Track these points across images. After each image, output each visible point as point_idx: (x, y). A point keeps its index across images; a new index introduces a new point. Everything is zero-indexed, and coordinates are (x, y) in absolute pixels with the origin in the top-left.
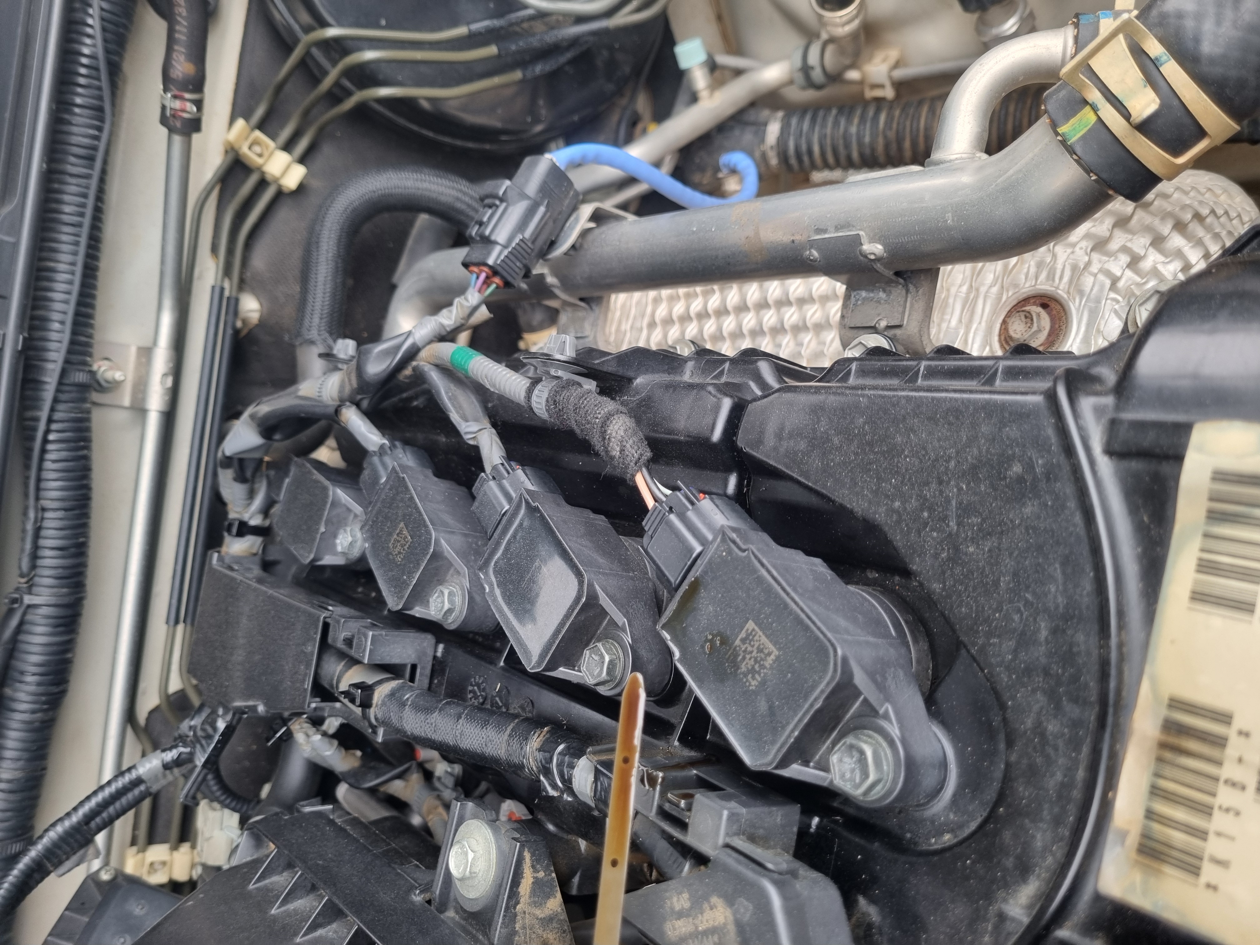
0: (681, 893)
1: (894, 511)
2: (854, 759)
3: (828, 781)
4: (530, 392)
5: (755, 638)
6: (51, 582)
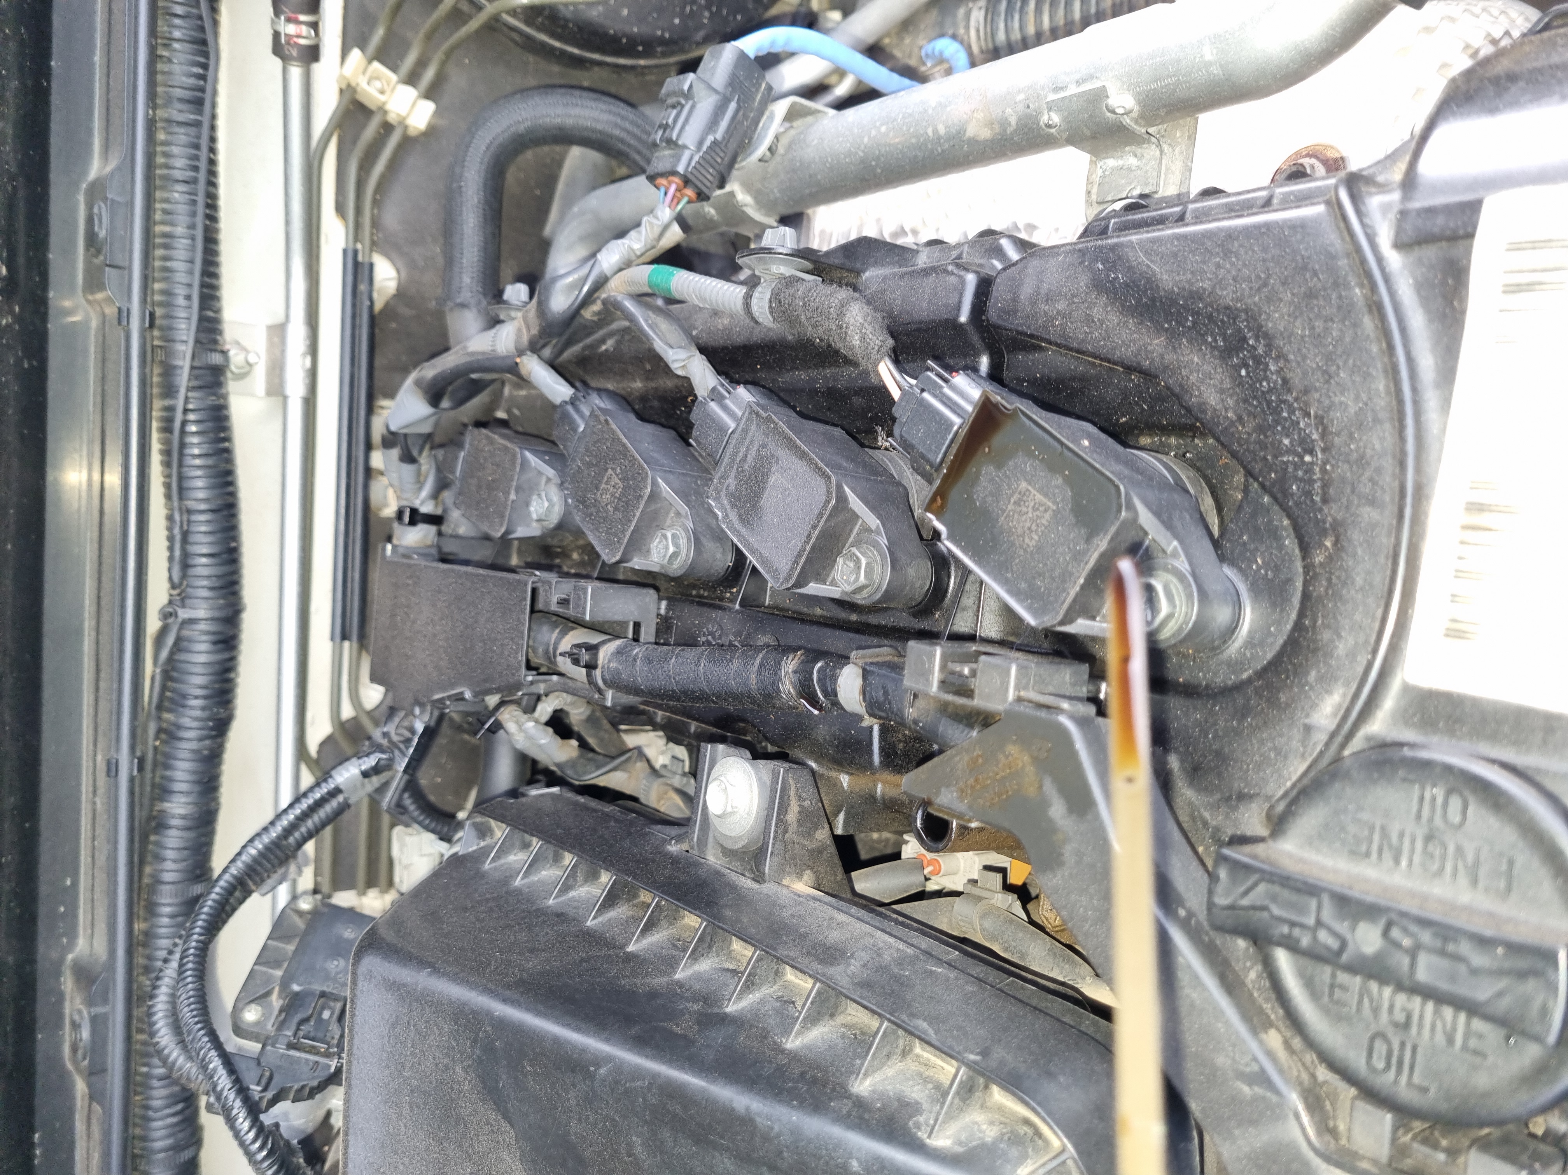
0: (972, 752)
4: (747, 298)
5: (1030, 498)
6: (205, 593)
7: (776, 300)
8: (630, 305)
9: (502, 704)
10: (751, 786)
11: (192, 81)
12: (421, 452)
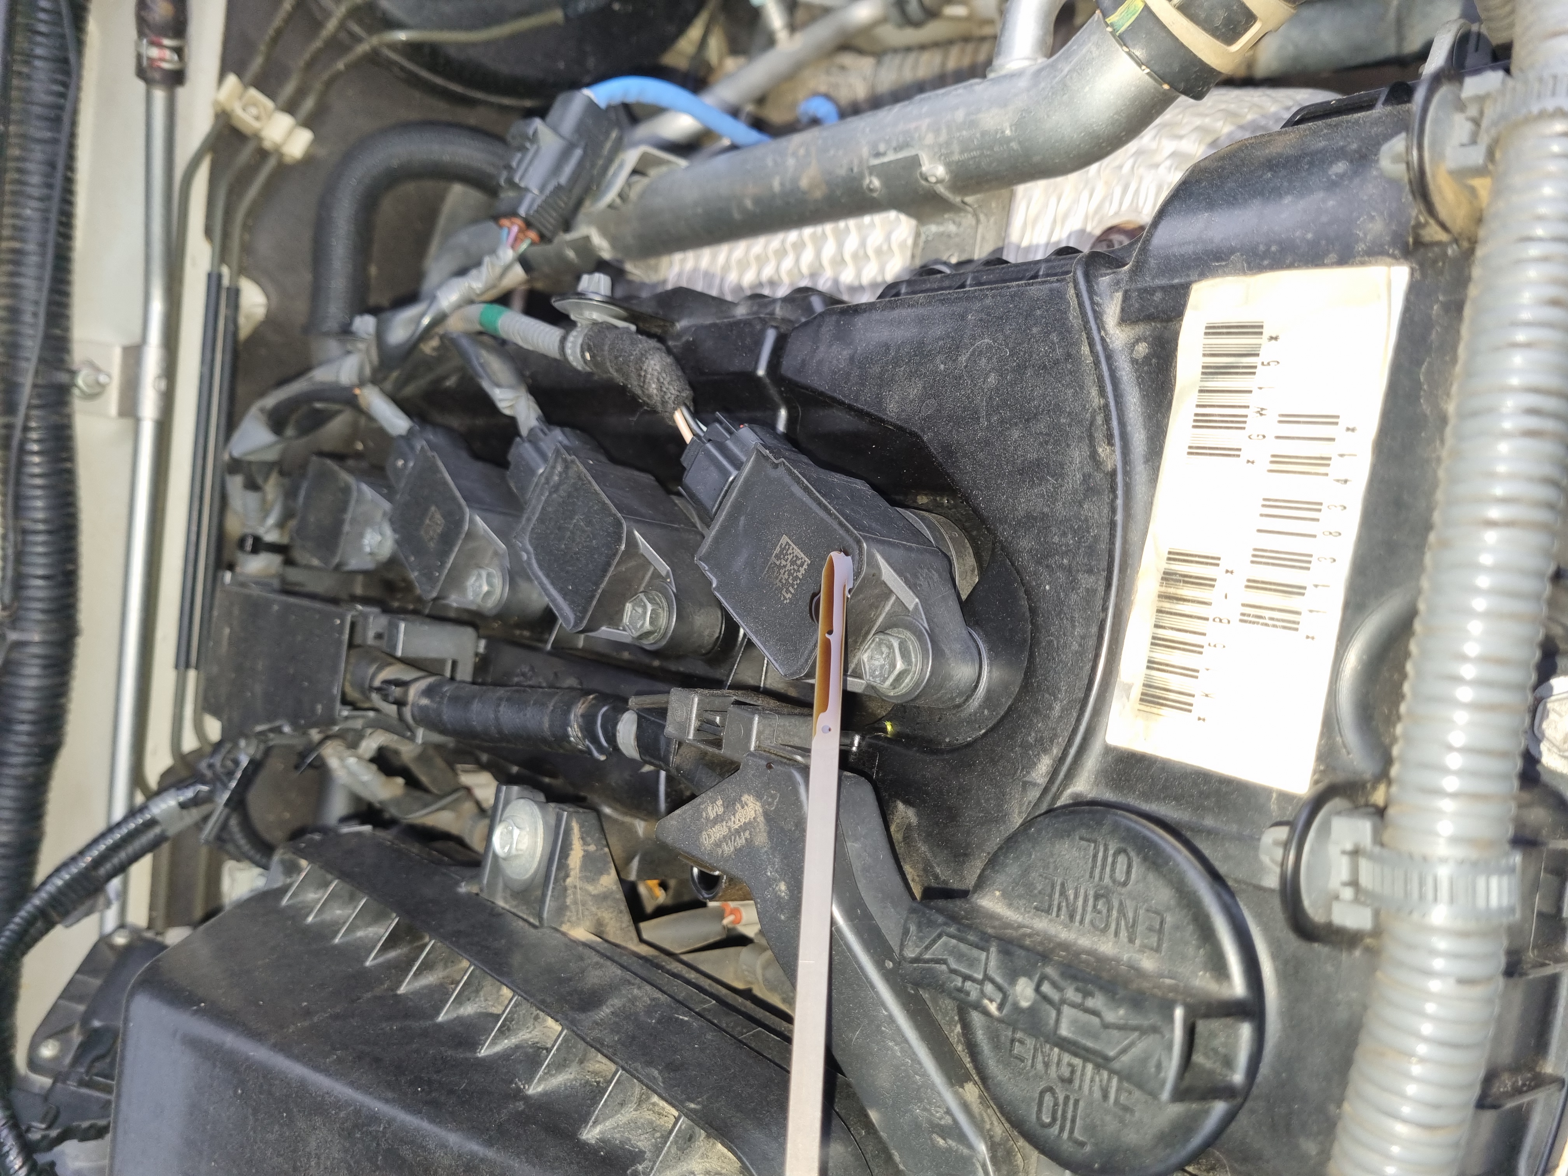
6: (40, 616)
7: (586, 347)
8: (465, 343)
9: (327, 738)
10: (536, 829)
11: (50, 99)
12: (266, 478)
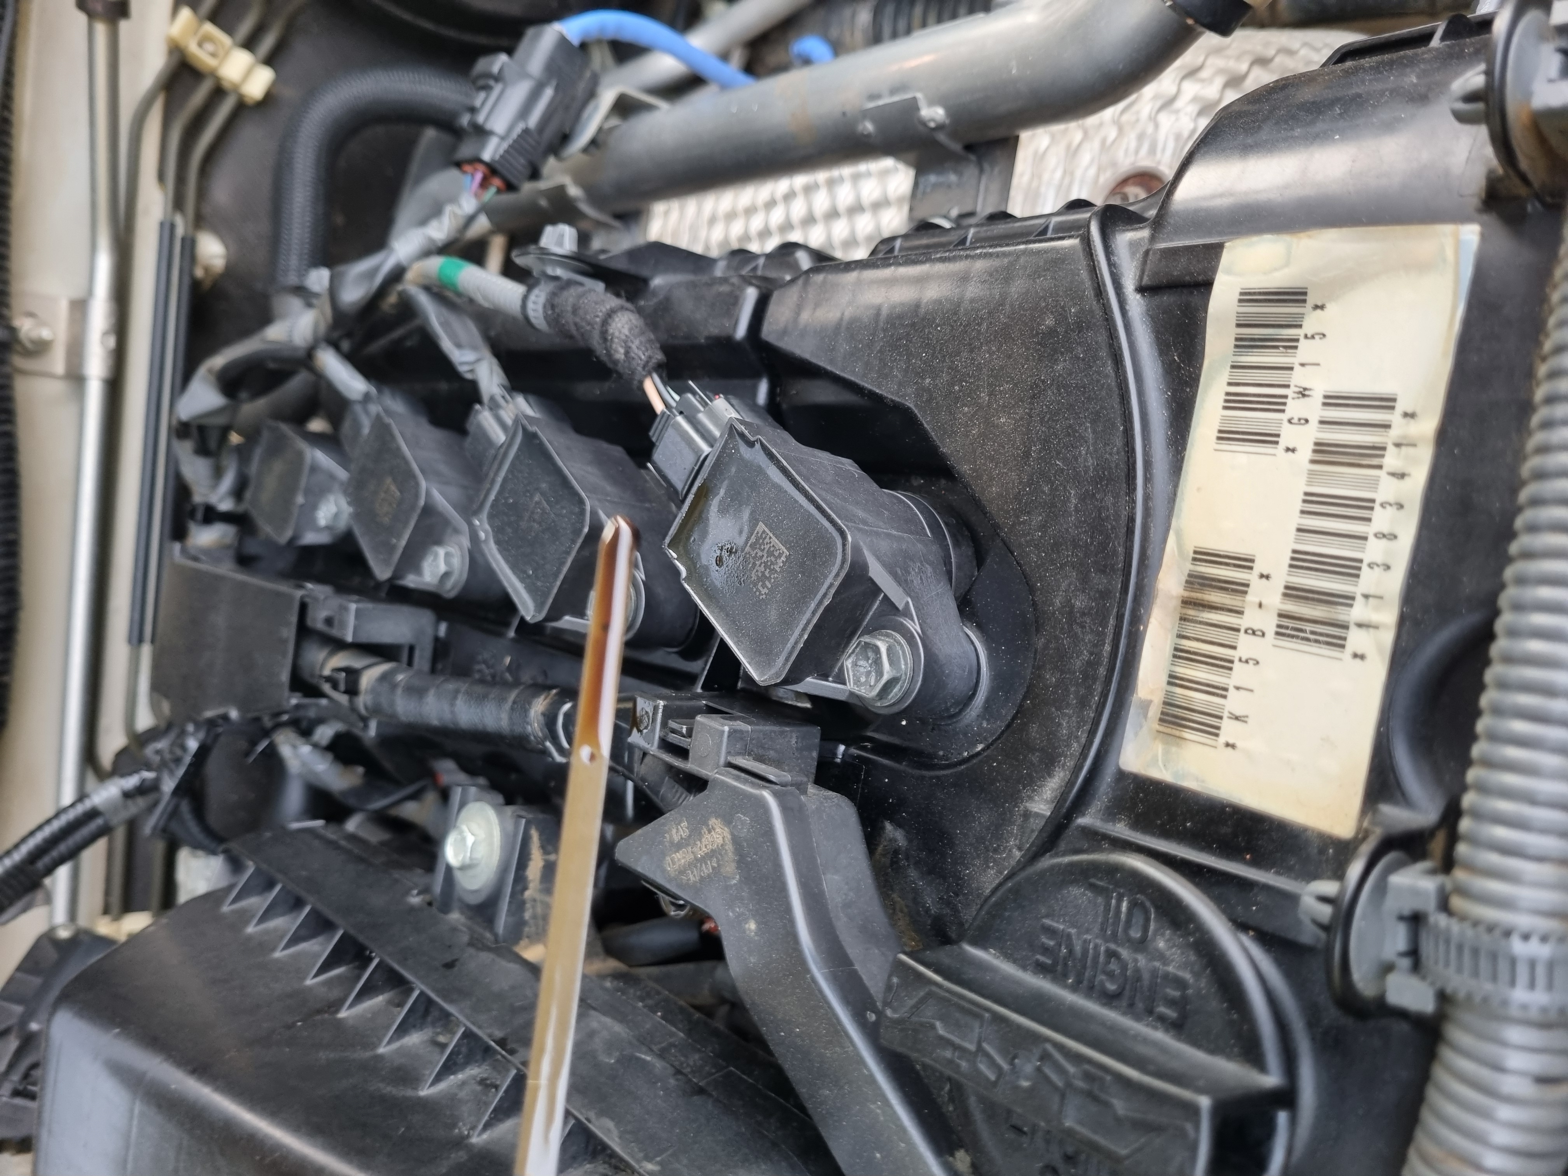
0: (679, 824)
1: (924, 389)
2: (870, 662)
3: (847, 694)
4: (525, 299)
5: (765, 542)
